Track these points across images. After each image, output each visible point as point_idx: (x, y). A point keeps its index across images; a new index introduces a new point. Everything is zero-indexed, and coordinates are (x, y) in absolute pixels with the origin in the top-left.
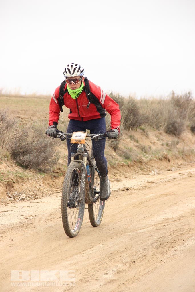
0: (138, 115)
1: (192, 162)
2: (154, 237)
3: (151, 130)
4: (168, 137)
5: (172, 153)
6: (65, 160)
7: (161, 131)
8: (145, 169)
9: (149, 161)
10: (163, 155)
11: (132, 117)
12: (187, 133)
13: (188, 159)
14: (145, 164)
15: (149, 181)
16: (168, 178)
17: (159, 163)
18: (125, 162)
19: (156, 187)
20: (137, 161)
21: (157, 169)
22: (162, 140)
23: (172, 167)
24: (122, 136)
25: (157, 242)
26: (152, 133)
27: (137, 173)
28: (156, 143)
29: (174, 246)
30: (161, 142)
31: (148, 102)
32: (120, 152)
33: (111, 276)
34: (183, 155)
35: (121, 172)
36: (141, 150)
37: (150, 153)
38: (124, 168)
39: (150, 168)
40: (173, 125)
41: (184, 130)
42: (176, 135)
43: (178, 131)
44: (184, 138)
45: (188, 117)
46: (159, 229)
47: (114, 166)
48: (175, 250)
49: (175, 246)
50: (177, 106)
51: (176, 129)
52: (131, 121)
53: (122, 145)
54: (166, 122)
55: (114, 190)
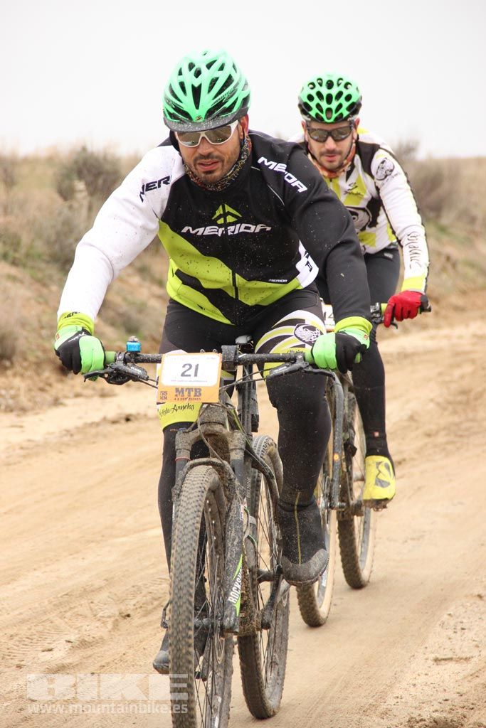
33: (60, 654)
55: (89, 421)
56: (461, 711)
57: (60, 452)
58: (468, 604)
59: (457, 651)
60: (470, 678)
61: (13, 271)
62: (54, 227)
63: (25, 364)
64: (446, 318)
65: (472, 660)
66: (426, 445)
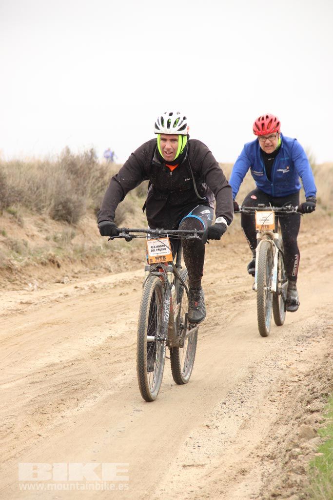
0: (4, 188)
1: (97, 268)
2: (28, 396)
3: (27, 214)
4: (56, 226)
5: (63, 252)
7: (44, 216)
8: (17, 280)
9: (25, 267)
10: (48, 257)
12: (88, 219)
13: (91, 263)
14: (16, 272)
15: (24, 301)
16: (56, 295)
17: (42, 270)
19: (35, 311)
20: (3, 267)
21: (37, 280)
22: (46, 230)
23: (64, 276)
25: (32, 404)
26: (29, 219)
27: (4, 287)
28: (36, 236)
29: (61, 409)
30: (44, 234)
31: (22, 166)
34: (82, 255)
36: (10, 248)
37: (25, 252)
39: (25, 279)
40: (65, 205)
41: (84, 214)
42: (69, 222)
43: (73, 216)
44: (83, 228)
45: (89, 191)
46: (37, 382)
48: (62, 417)
49: (63, 409)
50: (72, 173)
51: (69, 213)
54: (53, 200)
58: (201, 431)
59: (196, 460)
60: (205, 477)
65: (206, 466)
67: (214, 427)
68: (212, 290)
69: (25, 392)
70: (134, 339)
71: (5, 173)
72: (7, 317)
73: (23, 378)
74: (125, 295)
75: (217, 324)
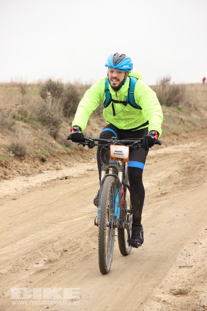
2: (89, 225)
6: (2, 149)
8: (86, 156)
11: (71, 103)
14: (86, 151)
15: (89, 169)
18: (65, 150)
19: (96, 175)
20: (78, 149)
24: (62, 123)
25: (91, 230)
26: (93, 120)
27: (78, 161)
28: (97, 130)
32: (61, 140)
33: (41, 265)
35: (61, 160)
38: (64, 156)
39: (91, 156)
47: (54, 154)
52: (71, 107)
53: (63, 133)
55: (52, 179)
56: (189, 286)
57: (42, 190)
59: (187, 263)
60: (192, 274)
61: (25, 124)
62: (39, 108)
63: (29, 158)
64: (181, 141)
65: (193, 267)
66: (175, 187)
67: (199, 244)
68: (202, 161)
69: (87, 223)
70: (154, 191)
71: (79, 93)
72: (78, 179)
73: (86, 215)
74: (150, 164)
75: (204, 182)
